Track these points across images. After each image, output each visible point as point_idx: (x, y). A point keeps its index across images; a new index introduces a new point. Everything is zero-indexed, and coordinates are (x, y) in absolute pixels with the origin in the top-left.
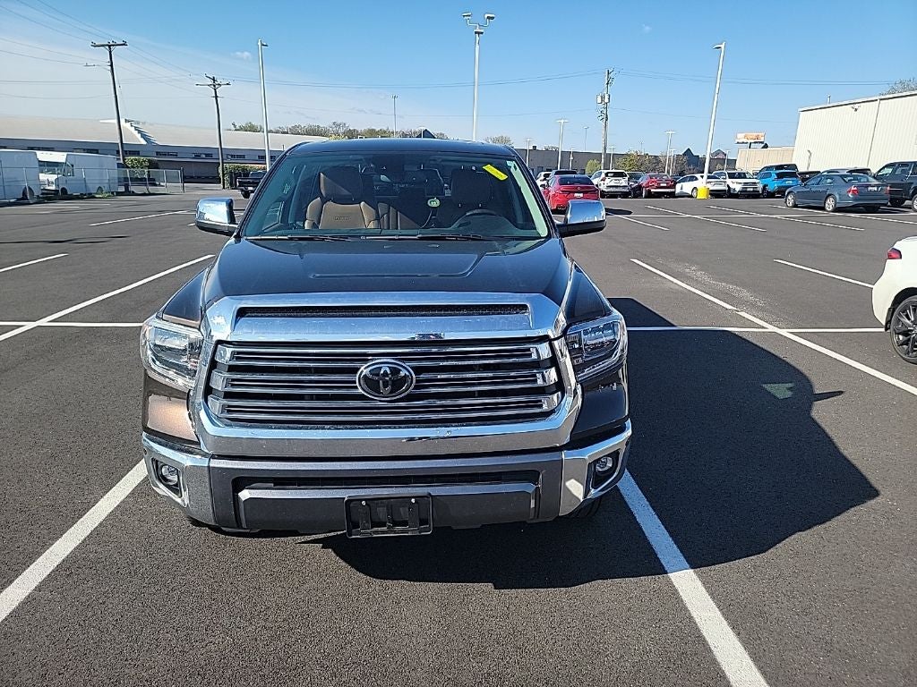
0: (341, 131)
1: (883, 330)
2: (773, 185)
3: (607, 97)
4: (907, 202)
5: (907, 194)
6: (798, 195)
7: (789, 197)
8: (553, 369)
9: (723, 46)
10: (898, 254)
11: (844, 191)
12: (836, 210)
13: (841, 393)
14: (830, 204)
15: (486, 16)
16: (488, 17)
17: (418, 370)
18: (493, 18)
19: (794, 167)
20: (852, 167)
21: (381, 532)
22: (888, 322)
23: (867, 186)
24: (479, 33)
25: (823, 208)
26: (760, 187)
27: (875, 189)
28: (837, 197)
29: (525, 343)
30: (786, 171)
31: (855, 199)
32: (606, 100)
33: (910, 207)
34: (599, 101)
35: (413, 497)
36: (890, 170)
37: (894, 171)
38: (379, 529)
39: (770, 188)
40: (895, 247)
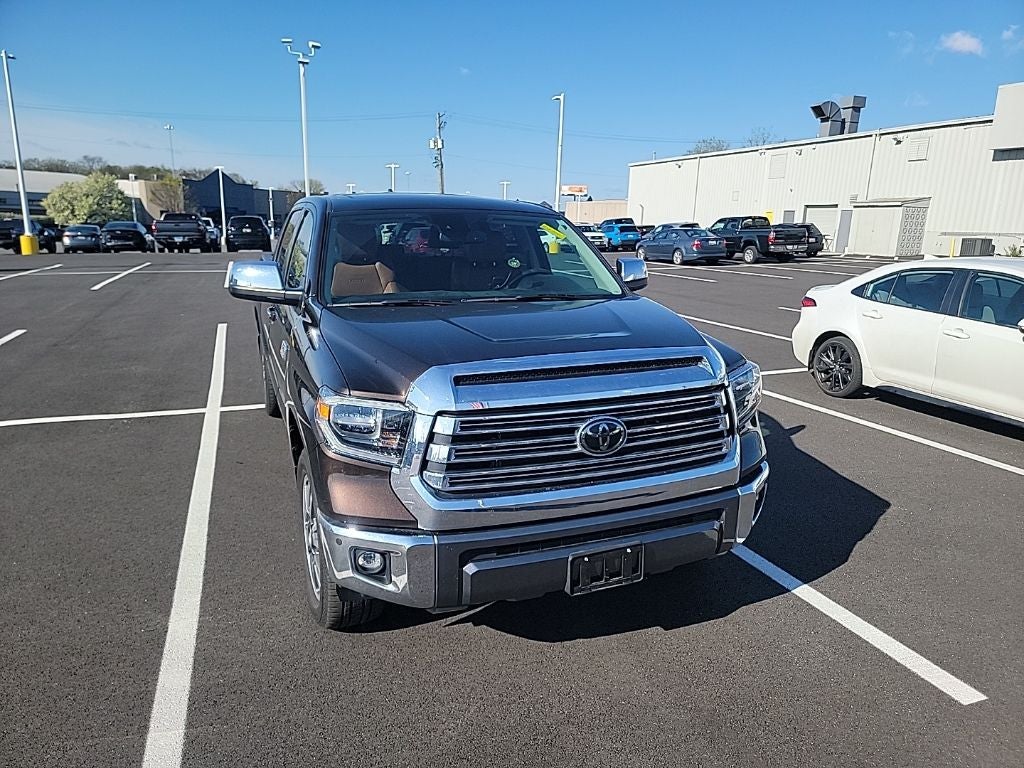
0: (96, 166)
1: (807, 369)
2: (617, 240)
3: (440, 142)
4: (737, 255)
5: (739, 247)
6: (649, 249)
7: (640, 251)
8: (727, 416)
9: (561, 97)
10: (812, 303)
11: (689, 245)
12: (684, 263)
13: (803, 427)
14: (677, 258)
15: (311, 44)
16: (313, 46)
17: (630, 424)
18: (318, 47)
19: (630, 221)
20: (683, 222)
21: (600, 586)
22: (811, 362)
23: (709, 240)
24: (303, 63)
25: (672, 262)
26: (605, 241)
27: (714, 242)
28: (684, 250)
29: (710, 392)
30: (626, 225)
31: (698, 253)
32: (440, 146)
33: (742, 259)
34: (432, 146)
35: (629, 547)
36: (722, 225)
37: (725, 226)
38: (598, 583)
39: (614, 242)
40: (807, 295)
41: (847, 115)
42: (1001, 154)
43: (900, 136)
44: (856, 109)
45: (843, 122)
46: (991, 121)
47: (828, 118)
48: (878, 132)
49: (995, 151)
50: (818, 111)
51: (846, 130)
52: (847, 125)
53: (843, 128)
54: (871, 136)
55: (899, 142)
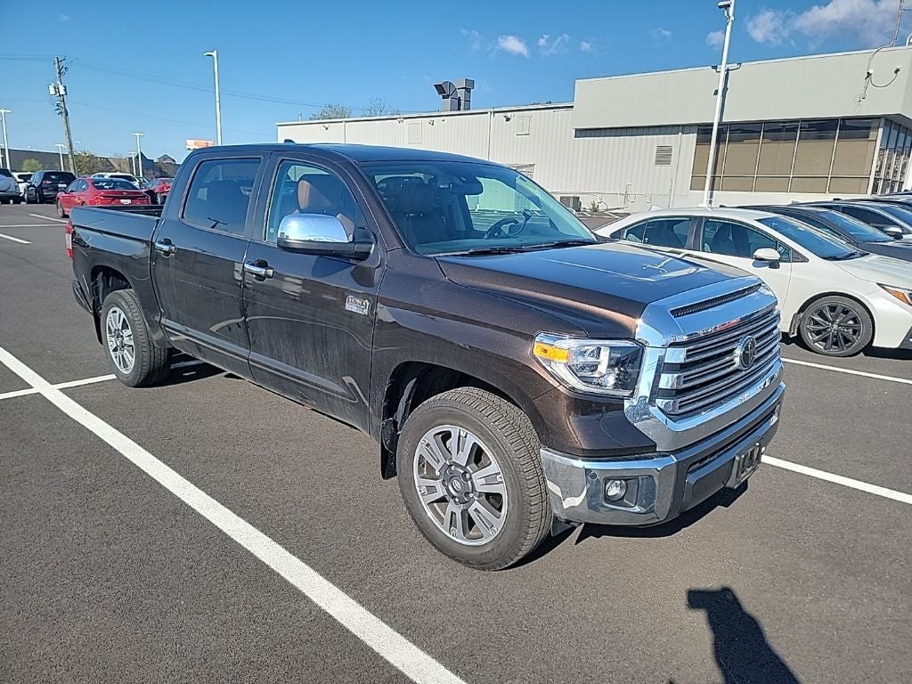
9: (214, 54)
32: (62, 92)
34: (52, 92)
41: (461, 94)
42: (581, 133)
43: (509, 114)
44: (468, 90)
45: (459, 99)
46: (572, 107)
47: (448, 95)
48: (492, 110)
49: (576, 130)
50: (440, 88)
51: (462, 107)
52: (462, 102)
53: (459, 104)
54: (487, 113)
55: (508, 120)
